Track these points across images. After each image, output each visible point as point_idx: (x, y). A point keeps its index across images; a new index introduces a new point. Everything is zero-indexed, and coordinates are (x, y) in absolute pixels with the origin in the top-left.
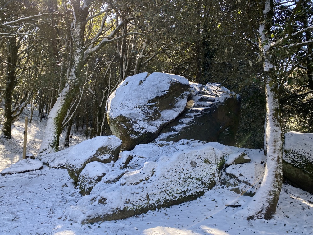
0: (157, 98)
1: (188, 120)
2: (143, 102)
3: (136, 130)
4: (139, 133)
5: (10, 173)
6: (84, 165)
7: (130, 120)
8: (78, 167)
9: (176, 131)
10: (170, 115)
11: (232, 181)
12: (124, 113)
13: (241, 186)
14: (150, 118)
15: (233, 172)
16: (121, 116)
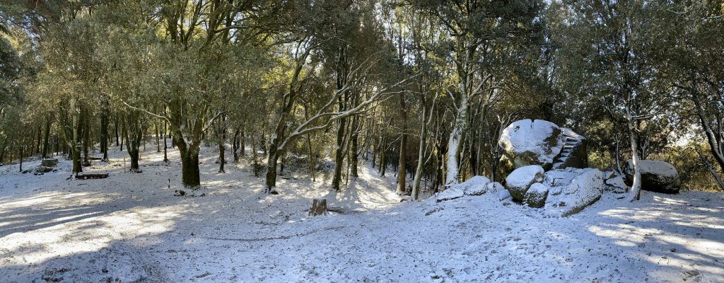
0: (548, 138)
1: (568, 154)
2: (541, 141)
3: (541, 162)
4: (543, 163)
5: (445, 200)
6: (529, 187)
7: (535, 154)
8: (524, 188)
9: (562, 161)
10: (556, 150)
11: (610, 188)
12: (530, 149)
13: (617, 190)
14: (549, 152)
15: (611, 183)
16: (528, 152)
